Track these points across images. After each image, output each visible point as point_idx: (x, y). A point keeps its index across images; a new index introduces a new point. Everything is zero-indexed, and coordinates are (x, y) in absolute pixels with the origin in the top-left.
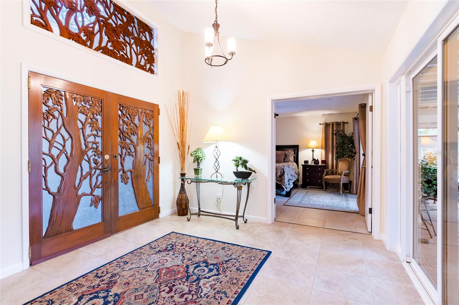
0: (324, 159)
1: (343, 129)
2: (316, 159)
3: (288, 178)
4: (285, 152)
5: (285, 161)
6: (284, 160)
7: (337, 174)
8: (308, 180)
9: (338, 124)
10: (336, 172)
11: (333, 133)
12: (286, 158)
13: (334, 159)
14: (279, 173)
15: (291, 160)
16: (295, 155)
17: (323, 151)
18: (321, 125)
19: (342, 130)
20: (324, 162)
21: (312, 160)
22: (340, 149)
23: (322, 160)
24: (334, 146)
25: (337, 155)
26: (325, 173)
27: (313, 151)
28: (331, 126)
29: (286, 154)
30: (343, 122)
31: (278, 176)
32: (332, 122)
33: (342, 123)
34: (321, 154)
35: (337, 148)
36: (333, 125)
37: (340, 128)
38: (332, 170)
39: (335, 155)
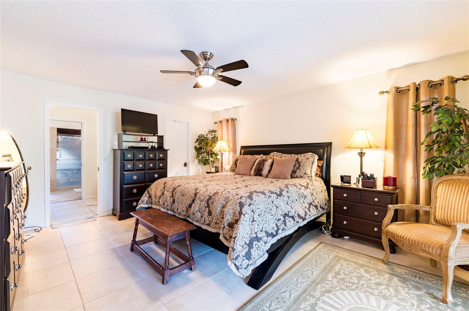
0: (391, 173)
1: (449, 93)
2: (366, 175)
3: (251, 234)
4: (299, 156)
5: (295, 176)
6: (294, 172)
7: (432, 219)
8: (345, 222)
9: (433, 86)
10: (427, 213)
11: (417, 108)
12: (298, 168)
13: (421, 177)
14: (228, 214)
15: (309, 172)
16: (322, 162)
17: (390, 156)
18: (385, 94)
19: (447, 99)
20: (392, 182)
21: (360, 176)
22: (439, 150)
23: (387, 175)
24: (422, 140)
25: (429, 166)
26: (390, 214)
27: (361, 154)
28: (412, 94)
29: (300, 161)
30: (449, 77)
31: (226, 224)
32: (415, 83)
33: (446, 82)
34: (383, 163)
35: (429, 148)
36: (417, 89)
37: (441, 94)
38: (415, 207)
39: (422, 164)
